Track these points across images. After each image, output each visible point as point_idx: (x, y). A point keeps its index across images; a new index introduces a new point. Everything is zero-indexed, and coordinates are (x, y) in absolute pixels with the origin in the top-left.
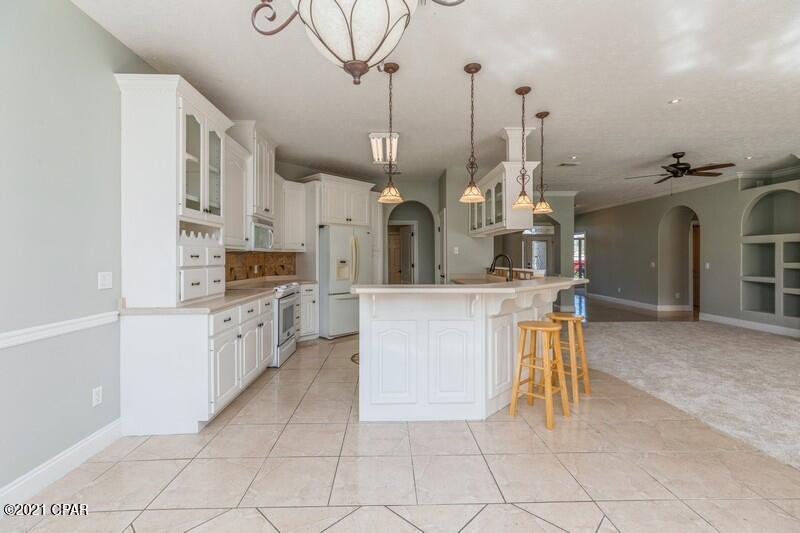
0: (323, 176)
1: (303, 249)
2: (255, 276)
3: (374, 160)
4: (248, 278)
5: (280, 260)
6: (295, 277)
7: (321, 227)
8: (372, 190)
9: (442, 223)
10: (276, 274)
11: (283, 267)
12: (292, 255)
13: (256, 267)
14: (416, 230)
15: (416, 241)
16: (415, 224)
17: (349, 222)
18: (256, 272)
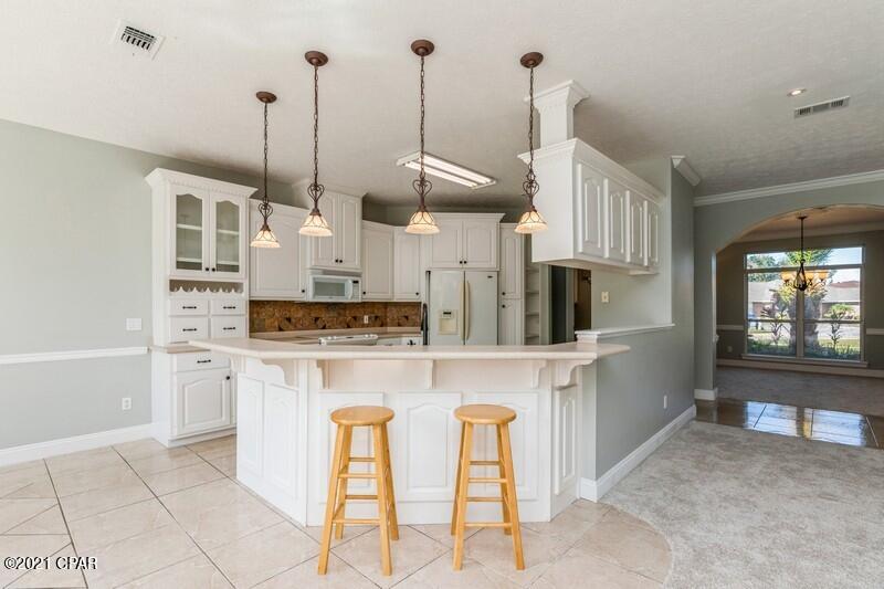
2: (363, 326)
4: (349, 327)
5: (404, 310)
8: (502, 222)
13: (366, 317)
17: (464, 265)
18: (366, 321)
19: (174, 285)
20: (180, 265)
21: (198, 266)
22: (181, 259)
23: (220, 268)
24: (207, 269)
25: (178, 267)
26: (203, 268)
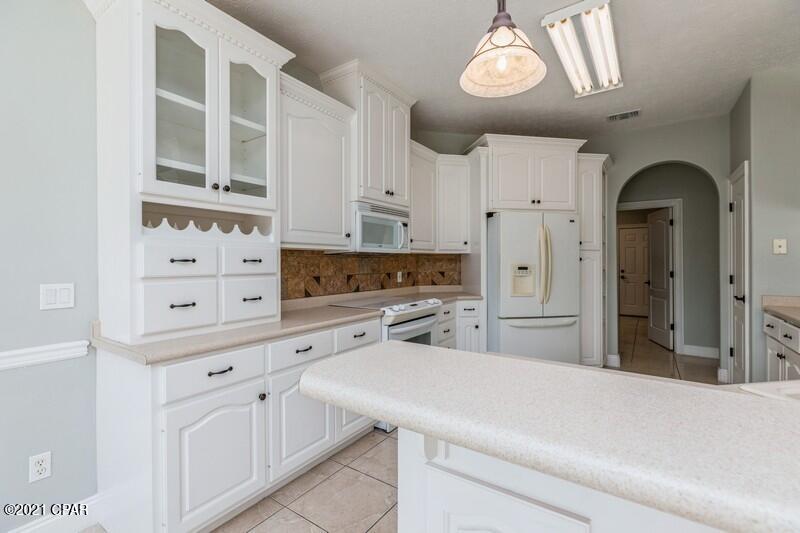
0: (489, 137)
1: (467, 250)
2: (397, 285)
3: (574, 92)
4: (383, 288)
5: (439, 264)
6: (459, 288)
7: (490, 215)
8: (581, 150)
9: (740, 194)
10: (434, 283)
11: (442, 274)
12: (456, 259)
14: (678, 214)
15: (678, 234)
16: (677, 206)
17: (536, 205)
18: (400, 280)
19: (152, 214)
20: (163, 173)
21: (198, 180)
22: (166, 163)
23: (235, 187)
24: (216, 187)
25: (159, 178)
26: (209, 183)
